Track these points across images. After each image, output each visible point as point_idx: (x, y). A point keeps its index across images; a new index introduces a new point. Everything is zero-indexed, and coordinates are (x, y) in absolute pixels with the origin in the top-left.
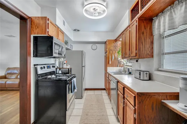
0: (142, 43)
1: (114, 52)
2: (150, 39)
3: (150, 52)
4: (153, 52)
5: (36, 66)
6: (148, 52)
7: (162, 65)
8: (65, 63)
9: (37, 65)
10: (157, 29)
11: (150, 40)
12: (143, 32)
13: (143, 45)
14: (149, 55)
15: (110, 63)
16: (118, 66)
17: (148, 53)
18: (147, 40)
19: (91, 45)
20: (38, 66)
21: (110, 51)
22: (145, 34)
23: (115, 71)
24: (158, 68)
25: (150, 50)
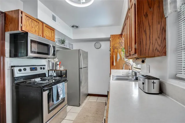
0: (145, 31)
1: (120, 50)
2: (159, 24)
3: (160, 46)
4: (165, 46)
5: (13, 68)
6: (156, 46)
7: (183, 68)
8: (58, 65)
9: (14, 66)
10: (170, 4)
11: (159, 26)
12: (146, 13)
13: (146, 34)
14: (158, 51)
15: (115, 64)
16: (123, 69)
17: (156, 49)
18: (155, 27)
19: (94, 43)
20: (15, 68)
21: (114, 49)
22: (150, 17)
23: (121, 75)
24: (175, 73)
25: (159, 43)
